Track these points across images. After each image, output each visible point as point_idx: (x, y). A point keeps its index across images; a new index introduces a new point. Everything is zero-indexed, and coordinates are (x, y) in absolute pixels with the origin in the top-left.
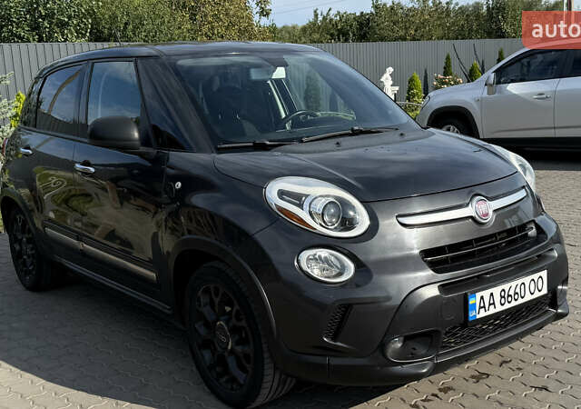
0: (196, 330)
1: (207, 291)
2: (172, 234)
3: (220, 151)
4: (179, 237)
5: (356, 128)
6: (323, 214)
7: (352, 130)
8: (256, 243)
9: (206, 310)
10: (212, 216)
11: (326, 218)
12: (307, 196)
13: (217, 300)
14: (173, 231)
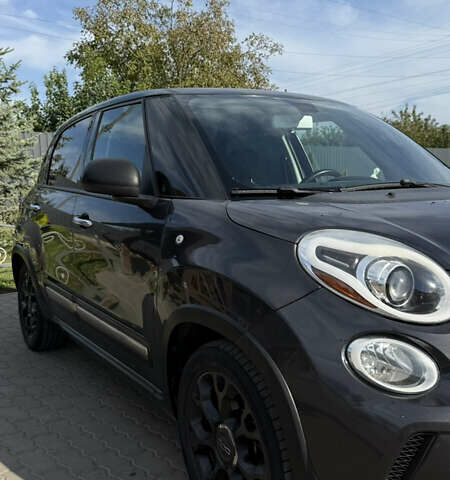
0: (191, 429)
1: (209, 380)
2: (173, 301)
3: (234, 197)
4: (178, 305)
5: (407, 181)
6: (387, 286)
7: (402, 182)
8: (281, 321)
9: (207, 405)
10: (221, 280)
11: (393, 292)
12: (361, 257)
13: (221, 396)
14: (174, 297)
